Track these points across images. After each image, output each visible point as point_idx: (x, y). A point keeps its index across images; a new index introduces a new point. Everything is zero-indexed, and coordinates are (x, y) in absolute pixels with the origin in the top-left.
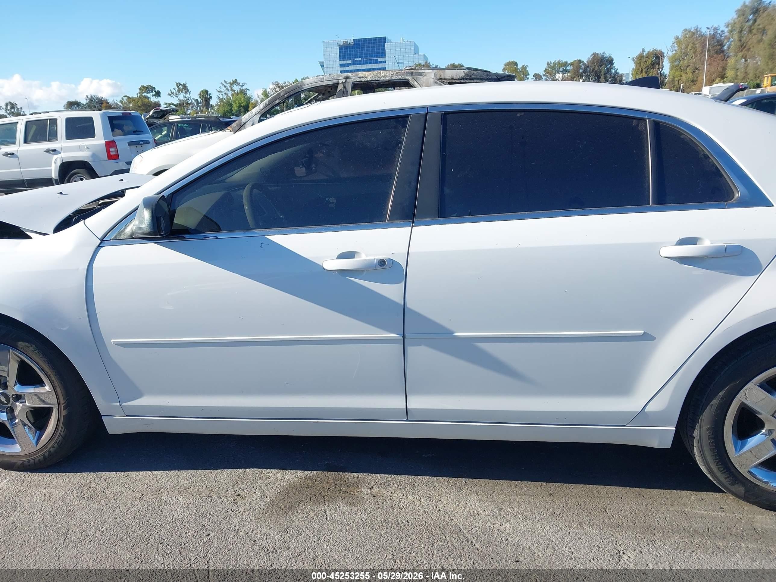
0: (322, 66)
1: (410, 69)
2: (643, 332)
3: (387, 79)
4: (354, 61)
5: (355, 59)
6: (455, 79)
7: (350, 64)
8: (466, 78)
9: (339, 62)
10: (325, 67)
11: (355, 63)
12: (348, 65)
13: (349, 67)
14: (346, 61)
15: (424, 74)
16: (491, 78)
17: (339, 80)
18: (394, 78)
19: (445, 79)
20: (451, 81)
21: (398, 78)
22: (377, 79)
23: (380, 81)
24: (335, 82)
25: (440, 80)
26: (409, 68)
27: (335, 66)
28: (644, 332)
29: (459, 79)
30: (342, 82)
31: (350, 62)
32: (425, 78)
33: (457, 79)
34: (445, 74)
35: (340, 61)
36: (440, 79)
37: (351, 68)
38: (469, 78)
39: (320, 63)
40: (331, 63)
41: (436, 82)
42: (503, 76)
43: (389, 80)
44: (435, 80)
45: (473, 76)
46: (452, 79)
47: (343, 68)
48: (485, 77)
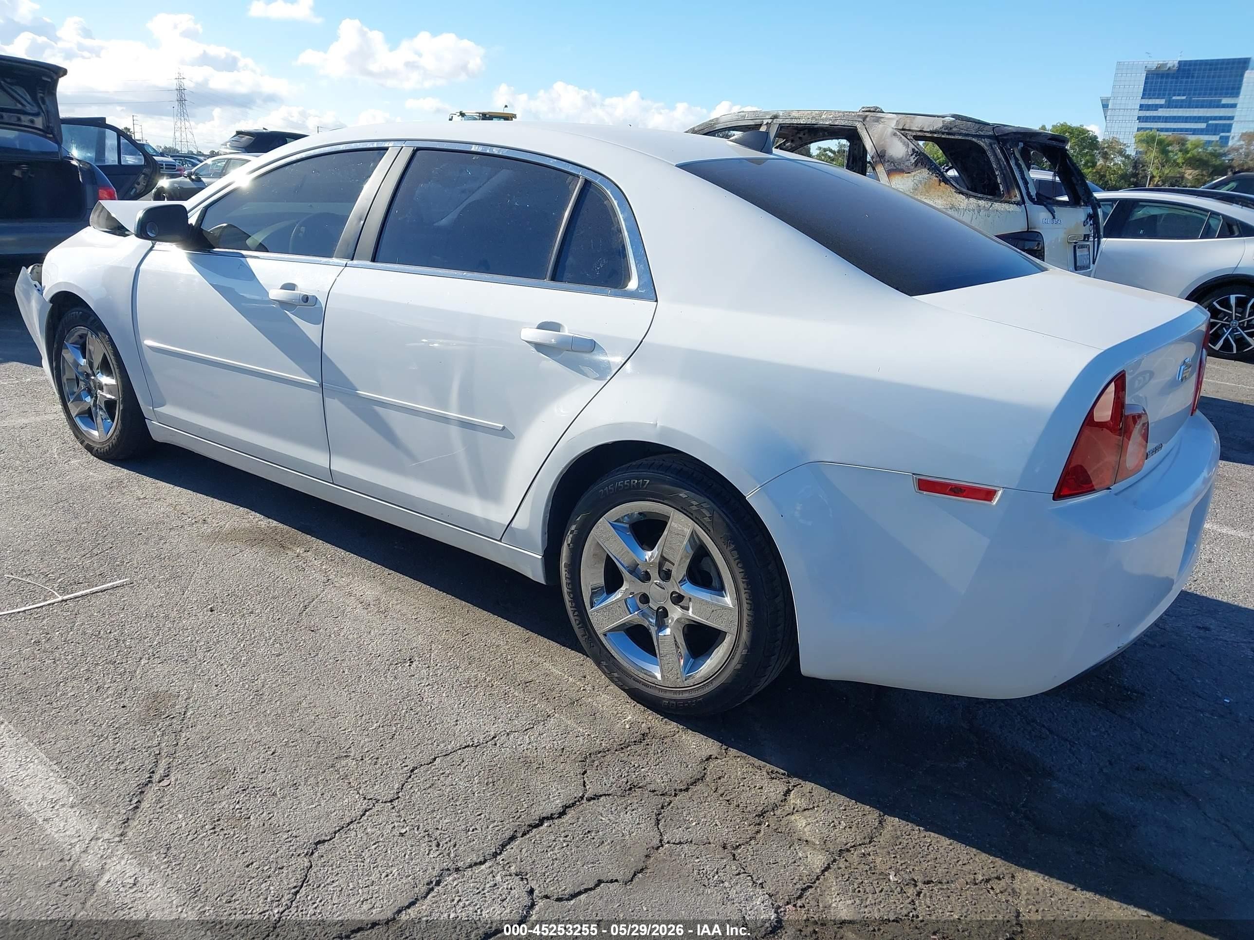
0: (1105, 106)
1: (866, 111)
2: (502, 426)
3: (828, 123)
4: (1170, 101)
5: (1174, 98)
6: (925, 132)
7: (1161, 106)
8: (943, 131)
9: (1139, 101)
10: (1110, 107)
11: (1169, 105)
12: (1156, 107)
13: (1157, 110)
14: (1154, 100)
15: (882, 120)
16: (982, 134)
17: (764, 120)
18: (836, 123)
19: (909, 130)
20: (919, 134)
21: (843, 123)
22: (814, 122)
23: (818, 126)
24: (758, 122)
25: (903, 132)
26: (867, 109)
27: (1129, 108)
28: (504, 428)
29: (931, 132)
30: (767, 123)
31: (1162, 102)
32: (881, 126)
33: (928, 132)
34: (912, 123)
35: (1142, 98)
36: (903, 129)
37: (1161, 113)
38: (947, 131)
39: (1102, 101)
40: (1123, 102)
41: (895, 134)
42: (1007, 132)
43: (830, 125)
44: (895, 131)
45: (954, 129)
46: (921, 131)
47: (1145, 112)
48: (973, 131)
